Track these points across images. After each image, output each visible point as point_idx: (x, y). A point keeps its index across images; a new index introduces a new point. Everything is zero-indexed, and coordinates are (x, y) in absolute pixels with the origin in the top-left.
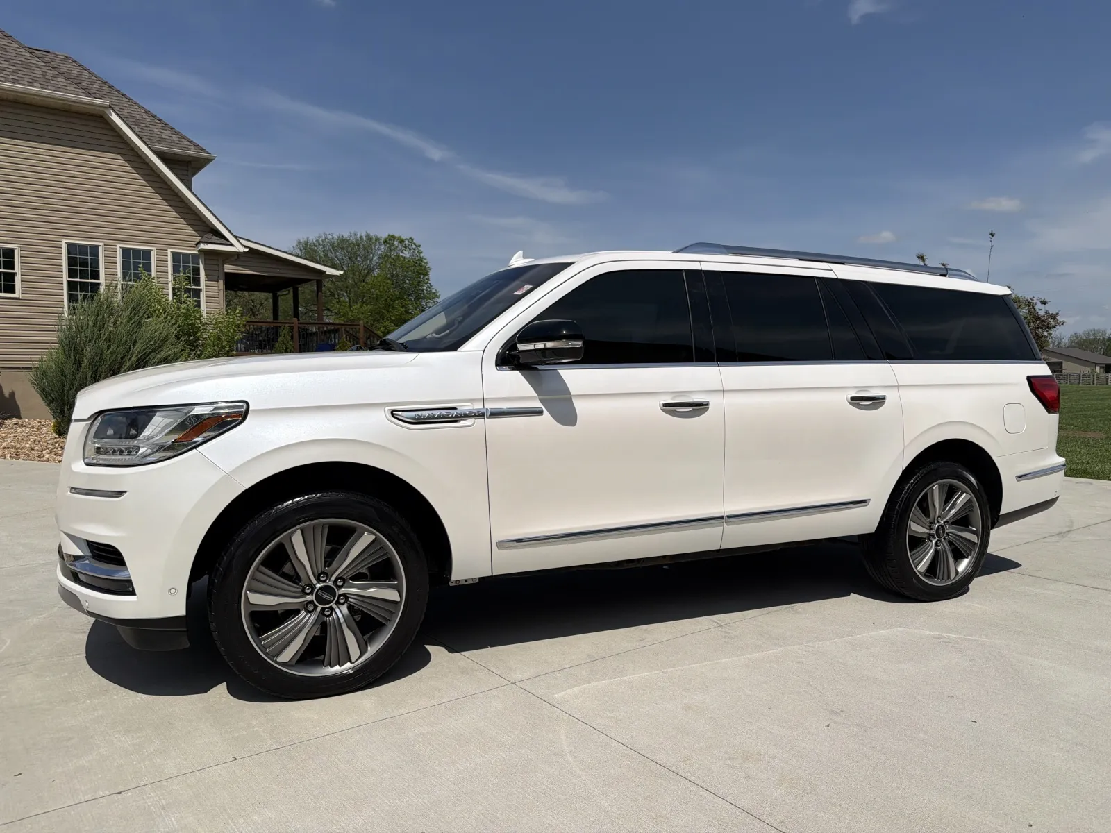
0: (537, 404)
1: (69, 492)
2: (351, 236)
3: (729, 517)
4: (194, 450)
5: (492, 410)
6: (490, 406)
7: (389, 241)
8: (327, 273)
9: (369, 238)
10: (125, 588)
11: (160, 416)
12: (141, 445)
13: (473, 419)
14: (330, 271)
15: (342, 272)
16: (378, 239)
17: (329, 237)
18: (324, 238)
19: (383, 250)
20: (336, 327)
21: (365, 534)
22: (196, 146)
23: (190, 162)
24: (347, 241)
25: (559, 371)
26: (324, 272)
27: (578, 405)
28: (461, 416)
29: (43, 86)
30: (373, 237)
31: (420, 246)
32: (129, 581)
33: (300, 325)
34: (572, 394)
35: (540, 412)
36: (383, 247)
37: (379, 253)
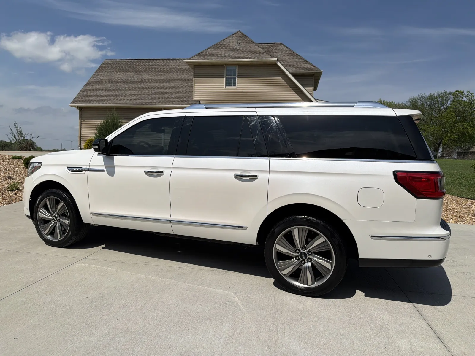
0: (103, 168)
7: (455, 94)
9: (446, 93)
16: (450, 93)
17: (424, 95)
18: (420, 96)
22: (316, 68)
23: (314, 75)
28: (84, 170)
29: (258, 58)
35: (102, 171)
36: (453, 97)
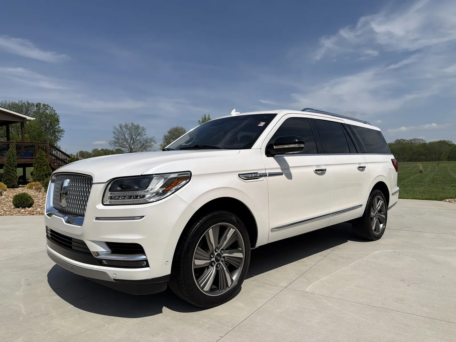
0: (280, 171)
1: (95, 220)
2: (19, 102)
3: (332, 213)
4: (173, 194)
5: (270, 174)
6: (268, 172)
7: (38, 105)
8: (27, 119)
9: (29, 104)
10: (145, 264)
11: (155, 179)
12: (146, 194)
13: (264, 177)
14: (28, 118)
15: (35, 119)
16: (33, 104)
19: (35, 109)
20: (34, 144)
21: (232, 229)
24: (17, 104)
25: (284, 157)
26: (26, 118)
27: (292, 171)
28: (260, 176)
30: (31, 103)
31: (53, 108)
32: (146, 261)
33: (17, 143)
34: (290, 166)
35: (281, 174)
36: (35, 108)
37: (33, 110)
